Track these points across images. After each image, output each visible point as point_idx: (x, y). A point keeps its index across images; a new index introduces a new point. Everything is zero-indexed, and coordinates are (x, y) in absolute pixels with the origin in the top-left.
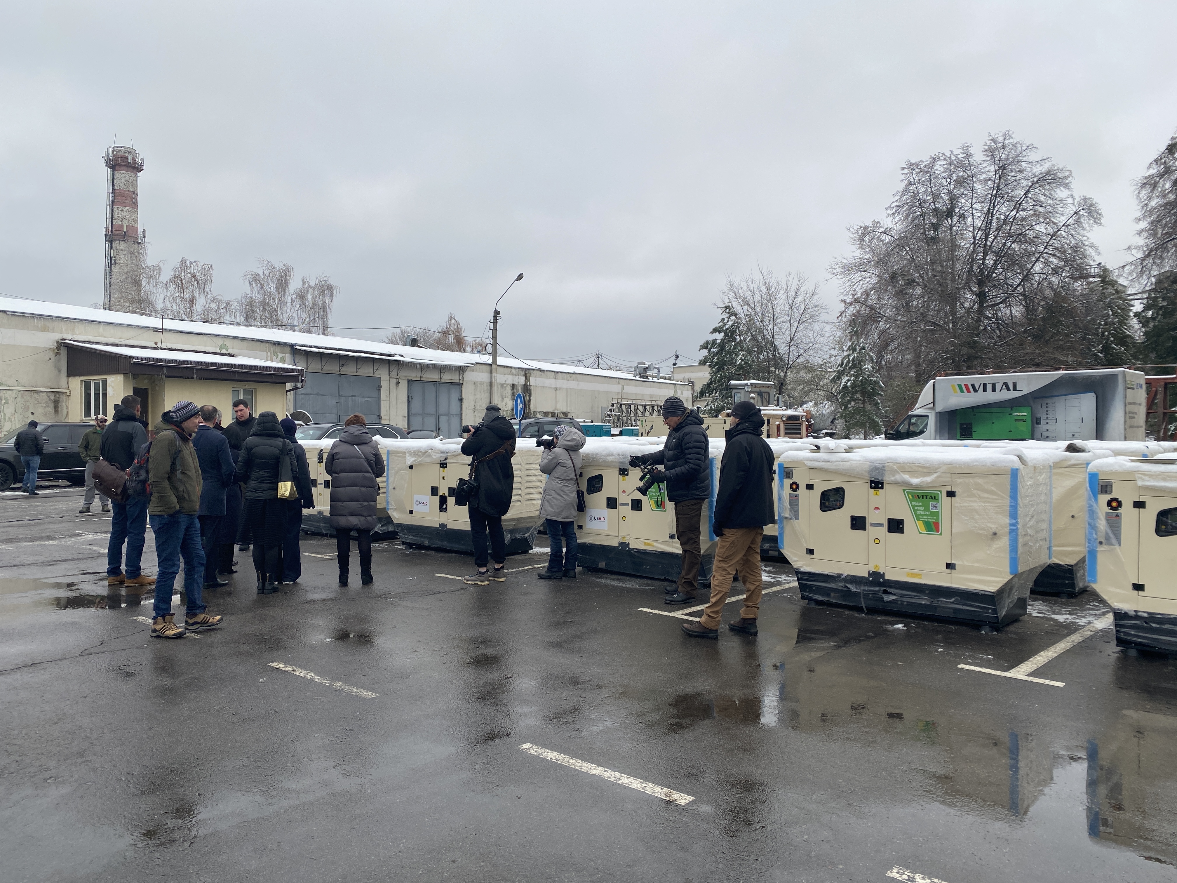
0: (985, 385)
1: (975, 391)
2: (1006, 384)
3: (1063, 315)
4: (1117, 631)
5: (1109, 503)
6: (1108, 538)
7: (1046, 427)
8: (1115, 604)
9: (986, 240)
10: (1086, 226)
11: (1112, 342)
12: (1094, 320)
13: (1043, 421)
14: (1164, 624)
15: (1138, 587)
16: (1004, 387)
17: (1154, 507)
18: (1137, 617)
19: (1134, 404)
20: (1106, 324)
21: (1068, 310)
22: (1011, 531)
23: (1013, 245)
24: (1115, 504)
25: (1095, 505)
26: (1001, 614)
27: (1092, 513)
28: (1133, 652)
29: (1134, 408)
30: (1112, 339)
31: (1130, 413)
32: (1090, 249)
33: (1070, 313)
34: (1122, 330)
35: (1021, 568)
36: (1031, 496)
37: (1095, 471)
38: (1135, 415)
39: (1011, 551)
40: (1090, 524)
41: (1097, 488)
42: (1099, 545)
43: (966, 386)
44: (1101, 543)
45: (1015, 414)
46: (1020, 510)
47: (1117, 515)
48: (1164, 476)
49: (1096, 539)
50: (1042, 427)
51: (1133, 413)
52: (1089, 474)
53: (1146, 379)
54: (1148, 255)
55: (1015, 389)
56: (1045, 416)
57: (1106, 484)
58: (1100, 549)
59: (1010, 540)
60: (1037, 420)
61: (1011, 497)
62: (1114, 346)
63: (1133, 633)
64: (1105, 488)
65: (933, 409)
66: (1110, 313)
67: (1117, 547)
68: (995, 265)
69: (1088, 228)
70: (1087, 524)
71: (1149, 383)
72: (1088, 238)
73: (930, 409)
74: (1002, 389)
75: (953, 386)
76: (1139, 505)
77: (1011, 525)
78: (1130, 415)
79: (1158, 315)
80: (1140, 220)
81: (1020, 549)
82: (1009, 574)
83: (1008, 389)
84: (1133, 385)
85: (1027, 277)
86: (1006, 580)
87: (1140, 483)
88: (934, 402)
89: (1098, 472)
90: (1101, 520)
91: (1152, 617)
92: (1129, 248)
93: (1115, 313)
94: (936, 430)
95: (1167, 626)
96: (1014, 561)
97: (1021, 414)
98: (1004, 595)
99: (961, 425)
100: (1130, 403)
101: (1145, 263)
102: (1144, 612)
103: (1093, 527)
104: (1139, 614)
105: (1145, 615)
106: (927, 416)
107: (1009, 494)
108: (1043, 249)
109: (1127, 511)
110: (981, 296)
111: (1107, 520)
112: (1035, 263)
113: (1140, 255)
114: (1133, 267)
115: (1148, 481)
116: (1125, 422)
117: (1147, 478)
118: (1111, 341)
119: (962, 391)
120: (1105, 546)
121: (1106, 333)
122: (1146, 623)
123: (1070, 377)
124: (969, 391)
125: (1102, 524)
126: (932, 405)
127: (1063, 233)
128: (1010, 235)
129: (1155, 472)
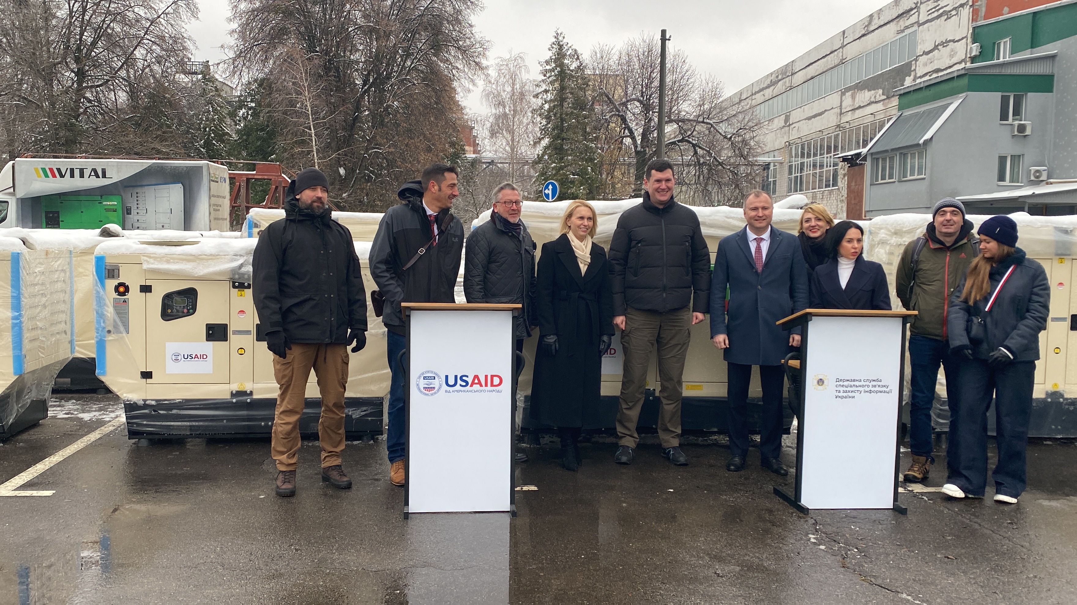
0: (72, 171)
1: (62, 176)
2: (95, 170)
3: (165, 107)
4: (128, 423)
5: (117, 289)
6: (116, 326)
7: (136, 218)
8: (125, 395)
9: (84, 15)
10: (184, 17)
11: (213, 139)
12: (197, 115)
13: (134, 211)
14: (171, 410)
15: (147, 375)
16: (93, 174)
17: (160, 291)
18: (145, 406)
19: (218, 197)
20: (207, 119)
21: (170, 102)
22: (14, 326)
23: (112, 24)
24: (122, 289)
25: (102, 292)
26: (8, 422)
27: (100, 301)
28: (144, 443)
29: (220, 201)
30: (213, 135)
31: (214, 205)
32: (189, 42)
33: (172, 104)
34: (221, 127)
35: (30, 366)
36: (43, 284)
37: (102, 254)
38: (219, 208)
39: (14, 348)
40: (97, 313)
41: (104, 273)
42: (107, 334)
43: (51, 170)
44: (109, 332)
45: (105, 203)
46: (25, 301)
47: (125, 301)
48: (168, 259)
49: (104, 328)
50: (133, 217)
51: (217, 206)
52: (96, 258)
53: (230, 174)
54: (239, 56)
55: (104, 176)
56: (136, 206)
57: (113, 268)
58: (110, 338)
59: (13, 336)
60: (127, 209)
61: (13, 286)
62: (214, 142)
63: (145, 423)
64: (112, 272)
65: (13, 194)
66: (211, 109)
67: (124, 334)
68: (94, 44)
69: (186, 20)
70: (95, 313)
71: (232, 179)
72: (186, 30)
73: (10, 194)
74: (90, 175)
75: (36, 170)
76: (146, 289)
77: (14, 318)
78: (214, 208)
79: (248, 114)
80: (231, 20)
81: (27, 345)
82: (12, 375)
83: (98, 176)
84: (217, 178)
85: (129, 61)
86: (10, 383)
87: (145, 266)
88: (14, 186)
89: (105, 255)
90: (108, 307)
91: (160, 404)
92: (222, 46)
93: (215, 110)
94: (18, 219)
95: (174, 412)
96: (19, 360)
97: (111, 203)
98: (10, 400)
99: (47, 213)
100: (214, 196)
101: (236, 63)
102: (152, 400)
103: (101, 315)
104: (148, 402)
105: (153, 403)
106: (7, 202)
107: (10, 283)
108: (142, 35)
109: (134, 295)
110: (81, 74)
111: (115, 307)
112: (136, 48)
113: (232, 55)
114: (226, 65)
115: (152, 264)
116: (210, 213)
117: (152, 261)
118: (212, 137)
119: (47, 176)
120: (113, 335)
121: (207, 129)
122: (154, 411)
123: (158, 167)
124: (54, 176)
125: (110, 311)
126: (12, 190)
127: (161, 20)
128: (108, 13)
129: (160, 254)
